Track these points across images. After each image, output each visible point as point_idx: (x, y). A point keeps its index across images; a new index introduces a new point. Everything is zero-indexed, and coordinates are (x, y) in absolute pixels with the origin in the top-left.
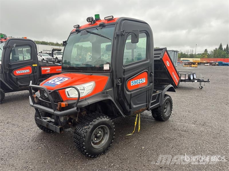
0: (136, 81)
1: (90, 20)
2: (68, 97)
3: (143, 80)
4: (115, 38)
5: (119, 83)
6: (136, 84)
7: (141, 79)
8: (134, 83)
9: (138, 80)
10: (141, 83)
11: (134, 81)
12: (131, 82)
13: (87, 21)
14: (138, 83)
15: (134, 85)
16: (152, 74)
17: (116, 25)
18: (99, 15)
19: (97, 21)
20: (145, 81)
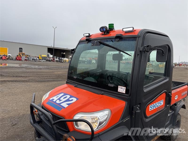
0: (155, 104)
1: (103, 29)
2: (76, 127)
3: (161, 102)
4: (137, 55)
5: (138, 110)
6: (155, 108)
7: (159, 102)
8: (152, 108)
9: (157, 103)
10: (159, 106)
11: (152, 105)
12: (150, 106)
13: (100, 30)
14: (157, 107)
15: (152, 109)
16: (170, 94)
17: (138, 38)
18: (113, 24)
19: (110, 30)
20: (163, 104)
